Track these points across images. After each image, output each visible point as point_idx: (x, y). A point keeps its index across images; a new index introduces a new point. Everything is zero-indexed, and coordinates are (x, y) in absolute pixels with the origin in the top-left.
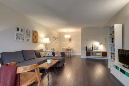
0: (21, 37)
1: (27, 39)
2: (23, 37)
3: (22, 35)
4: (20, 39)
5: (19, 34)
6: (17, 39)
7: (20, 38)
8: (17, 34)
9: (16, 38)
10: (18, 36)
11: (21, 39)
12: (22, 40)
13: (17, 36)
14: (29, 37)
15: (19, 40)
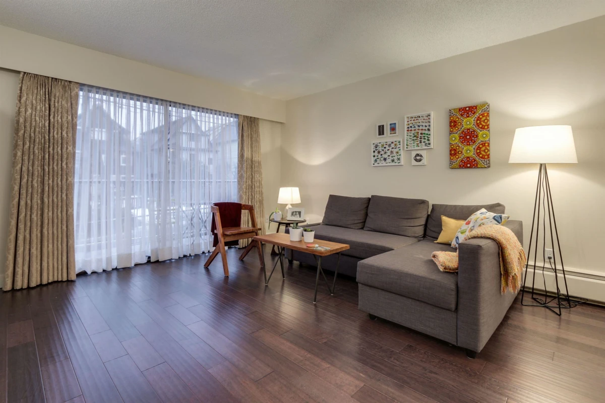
0: (389, 153)
1: (414, 154)
2: (395, 151)
3: (393, 146)
4: (385, 159)
5: (383, 145)
6: (376, 161)
7: (385, 156)
8: (376, 146)
9: (373, 159)
10: (379, 152)
11: (388, 161)
12: (393, 161)
13: (376, 154)
14: (423, 146)
15: (384, 164)
